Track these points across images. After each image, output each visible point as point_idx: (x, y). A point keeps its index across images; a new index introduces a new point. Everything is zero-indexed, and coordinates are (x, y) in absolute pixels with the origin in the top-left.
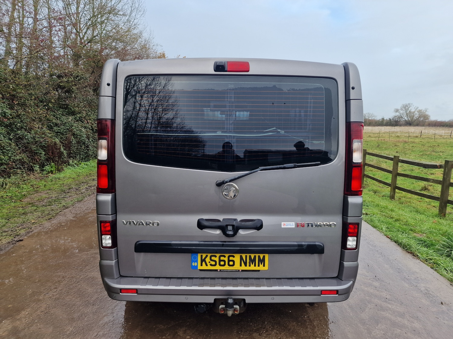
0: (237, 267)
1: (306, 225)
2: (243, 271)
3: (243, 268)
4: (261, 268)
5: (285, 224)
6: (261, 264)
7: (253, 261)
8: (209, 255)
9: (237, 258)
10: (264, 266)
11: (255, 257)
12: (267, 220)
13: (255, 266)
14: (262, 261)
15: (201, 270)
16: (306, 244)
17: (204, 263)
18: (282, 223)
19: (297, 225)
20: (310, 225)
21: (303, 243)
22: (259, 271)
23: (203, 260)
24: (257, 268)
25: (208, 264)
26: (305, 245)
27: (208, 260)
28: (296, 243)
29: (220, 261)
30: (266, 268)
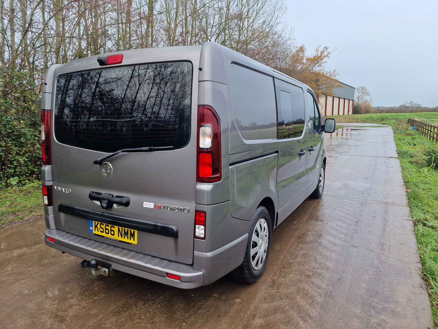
0: (116, 237)
1: (163, 207)
2: (120, 241)
3: (120, 239)
4: (131, 241)
5: (146, 204)
6: (132, 238)
7: (126, 234)
8: (99, 223)
9: (116, 229)
10: (134, 240)
11: (128, 230)
12: (133, 198)
13: (128, 239)
14: (133, 235)
15: (95, 234)
16: (161, 225)
17: (96, 228)
18: (144, 203)
19: (155, 206)
20: (166, 208)
21: (159, 224)
22: (130, 244)
23: (96, 227)
24: (129, 241)
25: (99, 230)
26: (159, 226)
27: (99, 226)
28: (153, 223)
29: (106, 229)
30: (135, 242)
